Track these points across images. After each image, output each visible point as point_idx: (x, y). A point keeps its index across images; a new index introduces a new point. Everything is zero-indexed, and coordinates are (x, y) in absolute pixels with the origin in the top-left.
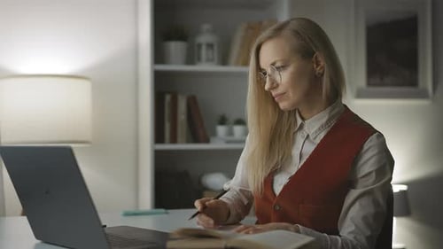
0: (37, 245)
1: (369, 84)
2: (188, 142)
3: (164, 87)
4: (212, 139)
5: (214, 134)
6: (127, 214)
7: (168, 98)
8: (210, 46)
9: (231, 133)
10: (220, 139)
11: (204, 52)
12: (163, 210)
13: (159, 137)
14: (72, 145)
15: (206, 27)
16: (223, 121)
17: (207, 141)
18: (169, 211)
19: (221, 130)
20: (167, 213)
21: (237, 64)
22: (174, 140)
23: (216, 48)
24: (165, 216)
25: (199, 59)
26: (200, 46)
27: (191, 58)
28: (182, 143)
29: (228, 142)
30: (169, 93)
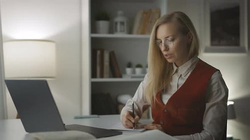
0: (26, 135)
1: (212, 44)
2: (110, 77)
3: (97, 46)
4: (123, 76)
5: (125, 73)
6: (76, 118)
7: (99, 52)
8: (122, 23)
9: (134, 72)
10: (128, 76)
11: (119, 26)
12: (96, 116)
13: (93, 74)
14: (47, 79)
15: (120, 12)
16: (129, 65)
17: (121, 77)
18: (100, 116)
19: (129, 70)
20: (99, 117)
21: (138, 33)
22: (102, 76)
23: (125, 24)
24: (98, 119)
25: (116, 31)
26: (116, 23)
27: (112, 30)
28: (107, 77)
29: (132, 77)
30: (99, 49)
